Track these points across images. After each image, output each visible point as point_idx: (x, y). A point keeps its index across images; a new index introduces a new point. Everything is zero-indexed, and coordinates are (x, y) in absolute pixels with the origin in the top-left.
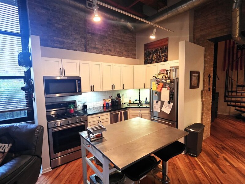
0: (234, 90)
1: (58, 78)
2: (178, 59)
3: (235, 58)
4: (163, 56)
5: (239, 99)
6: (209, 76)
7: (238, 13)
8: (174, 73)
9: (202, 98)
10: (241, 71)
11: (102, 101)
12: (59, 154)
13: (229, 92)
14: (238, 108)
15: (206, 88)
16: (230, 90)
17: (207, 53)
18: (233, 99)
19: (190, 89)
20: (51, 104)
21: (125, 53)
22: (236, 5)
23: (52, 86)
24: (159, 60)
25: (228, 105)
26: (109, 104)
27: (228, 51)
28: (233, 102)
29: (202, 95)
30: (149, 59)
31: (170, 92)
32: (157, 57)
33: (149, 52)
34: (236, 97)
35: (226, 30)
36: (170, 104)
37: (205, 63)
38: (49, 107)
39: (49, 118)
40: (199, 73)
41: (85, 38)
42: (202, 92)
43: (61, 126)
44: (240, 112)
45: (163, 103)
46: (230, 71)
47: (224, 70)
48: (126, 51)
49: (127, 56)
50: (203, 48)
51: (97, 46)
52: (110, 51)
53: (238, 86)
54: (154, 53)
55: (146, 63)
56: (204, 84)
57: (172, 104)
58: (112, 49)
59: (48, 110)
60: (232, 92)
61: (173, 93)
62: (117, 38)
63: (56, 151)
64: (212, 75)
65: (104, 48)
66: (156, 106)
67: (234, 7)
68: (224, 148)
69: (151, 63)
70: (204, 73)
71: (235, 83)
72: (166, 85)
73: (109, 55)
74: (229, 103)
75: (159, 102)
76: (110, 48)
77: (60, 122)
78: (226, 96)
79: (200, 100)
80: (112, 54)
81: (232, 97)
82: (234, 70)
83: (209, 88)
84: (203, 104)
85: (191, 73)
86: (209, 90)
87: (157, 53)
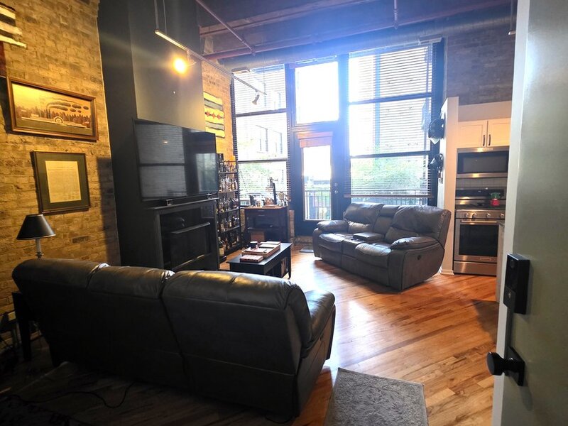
1: (480, 150)
12: (465, 257)
20: (462, 189)
23: (468, 163)
38: (459, 193)
39: (457, 207)
43: (473, 219)
59: (458, 198)
63: (461, 253)
77: (473, 212)
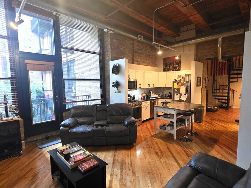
0: (217, 88)
2: (191, 69)
3: (218, 69)
4: (178, 67)
5: (221, 94)
6: (205, 79)
7: (220, 49)
8: (187, 77)
9: (202, 92)
10: (222, 76)
11: (141, 95)
13: (215, 89)
14: (221, 101)
15: (204, 87)
16: (216, 88)
17: (204, 67)
18: (218, 94)
19: (197, 86)
21: (151, 64)
22: (219, 45)
24: (174, 69)
25: (214, 99)
26: (145, 97)
27: (213, 62)
28: (217, 96)
29: (202, 90)
30: (167, 68)
31: (186, 88)
32: (173, 67)
33: (167, 63)
34: (219, 96)
35: (214, 55)
36: (186, 95)
37: (203, 72)
40: (200, 78)
41: (133, 55)
42: (202, 88)
44: (222, 103)
45: (181, 95)
46: (216, 76)
47: (211, 75)
48: (152, 62)
49: (152, 66)
50: (202, 64)
51: (138, 60)
52: (144, 62)
53: (220, 86)
54: (171, 64)
55: (164, 70)
56: (203, 84)
57: (187, 95)
58: (145, 61)
60: (217, 89)
61: (188, 89)
62: (147, 54)
64: (206, 79)
65: (141, 61)
66: (176, 97)
67: (218, 46)
68: (214, 120)
69: (168, 71)
70: (203, 77)
71: (218, 84)
72: (183, 84)
73: (143, 65)
74: (215, 97)
75: (179, 94)
76: (144, 61)
78: (213, 93)
79: (201, 93)
80: (145, 64)
81: (216, 93)
82: (218, 75)
83: (205, 87)
84: (202, 96)
85: (197, 78)
86: (205, 88)
87: (173, 64)
